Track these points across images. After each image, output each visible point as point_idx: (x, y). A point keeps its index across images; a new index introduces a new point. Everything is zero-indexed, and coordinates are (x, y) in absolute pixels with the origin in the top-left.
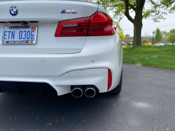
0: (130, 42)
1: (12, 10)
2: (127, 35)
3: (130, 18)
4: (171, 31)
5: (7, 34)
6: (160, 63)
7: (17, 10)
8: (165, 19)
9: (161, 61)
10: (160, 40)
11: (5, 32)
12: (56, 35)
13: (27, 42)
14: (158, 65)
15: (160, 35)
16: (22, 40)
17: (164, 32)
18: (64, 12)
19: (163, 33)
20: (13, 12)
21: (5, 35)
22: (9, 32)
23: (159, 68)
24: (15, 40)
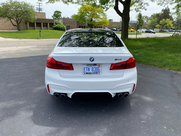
0: (113, 27)
1: (91, 59)
2: (110, 20)
3: (118, 12)
4: (152, 16)
5: (85, 69)
6: (147, 61)
7: (94, 59)
8: (146, 10)
9: (148, 58)
10: (142, 26)
11: (84, 68)
12: (110, 69)
13: (97, 73)
14: (145, 62)
15: (141, 20)
16: (94, 71)
17: (146, 17)
18: (116, 60)
19: (144, 17)
20: (91, 60)
21: (84, 69)
22: (87, 68)
23: (146, 64)
24: (90, 72)
